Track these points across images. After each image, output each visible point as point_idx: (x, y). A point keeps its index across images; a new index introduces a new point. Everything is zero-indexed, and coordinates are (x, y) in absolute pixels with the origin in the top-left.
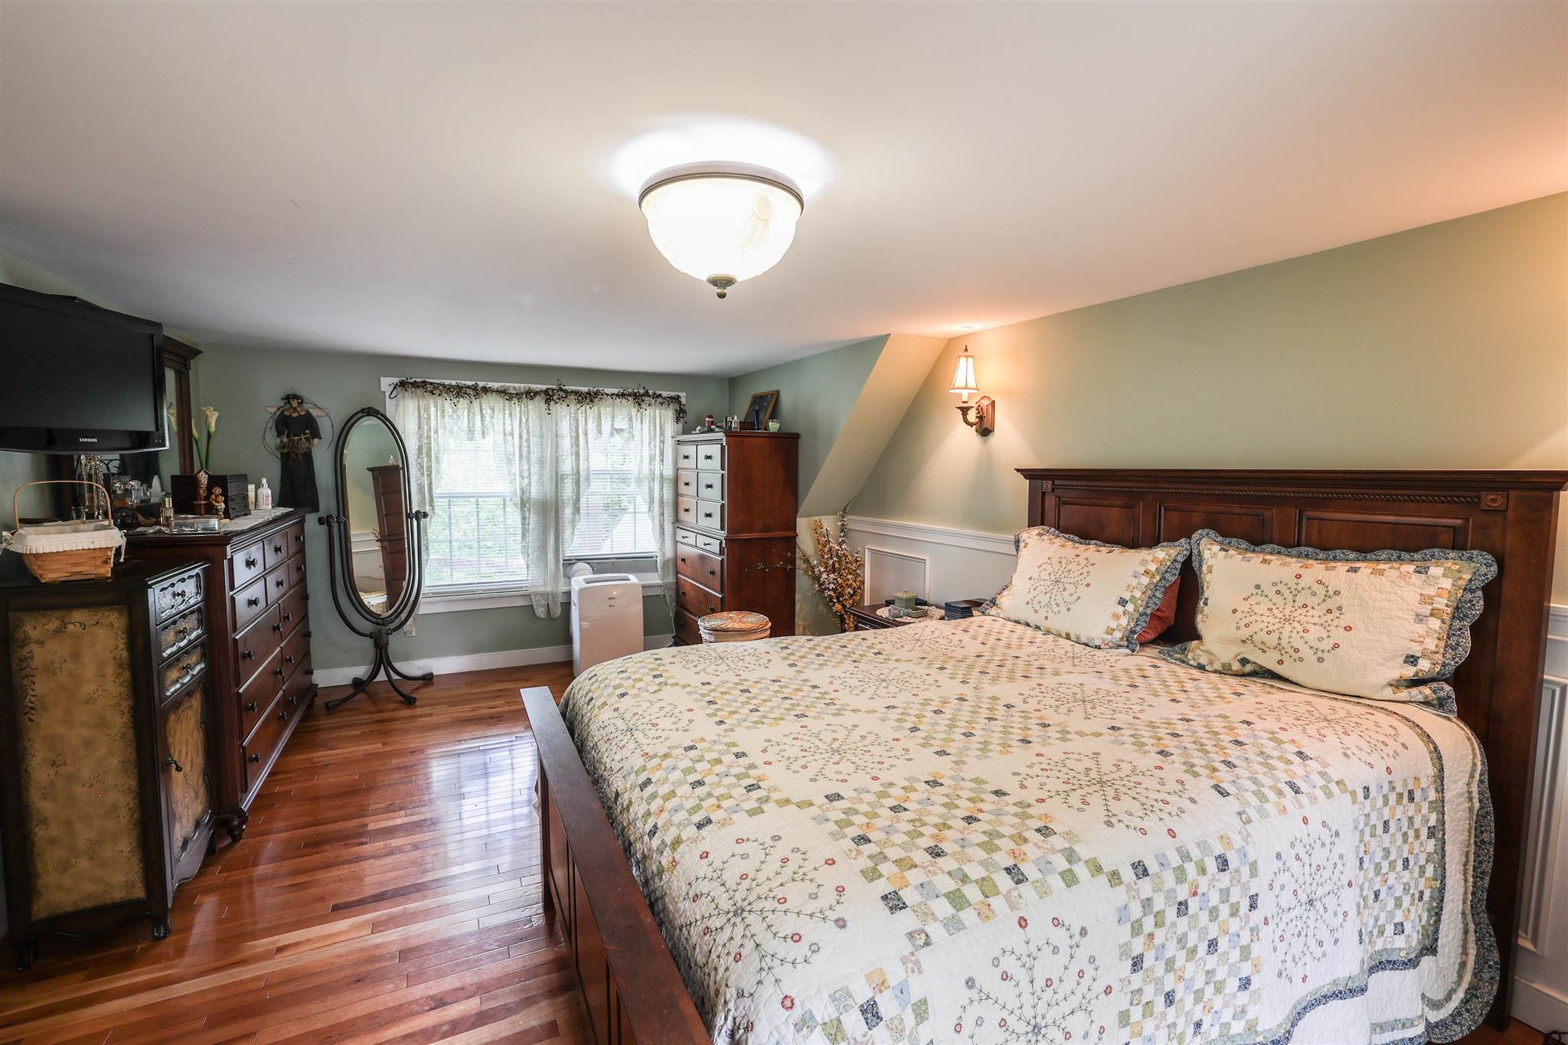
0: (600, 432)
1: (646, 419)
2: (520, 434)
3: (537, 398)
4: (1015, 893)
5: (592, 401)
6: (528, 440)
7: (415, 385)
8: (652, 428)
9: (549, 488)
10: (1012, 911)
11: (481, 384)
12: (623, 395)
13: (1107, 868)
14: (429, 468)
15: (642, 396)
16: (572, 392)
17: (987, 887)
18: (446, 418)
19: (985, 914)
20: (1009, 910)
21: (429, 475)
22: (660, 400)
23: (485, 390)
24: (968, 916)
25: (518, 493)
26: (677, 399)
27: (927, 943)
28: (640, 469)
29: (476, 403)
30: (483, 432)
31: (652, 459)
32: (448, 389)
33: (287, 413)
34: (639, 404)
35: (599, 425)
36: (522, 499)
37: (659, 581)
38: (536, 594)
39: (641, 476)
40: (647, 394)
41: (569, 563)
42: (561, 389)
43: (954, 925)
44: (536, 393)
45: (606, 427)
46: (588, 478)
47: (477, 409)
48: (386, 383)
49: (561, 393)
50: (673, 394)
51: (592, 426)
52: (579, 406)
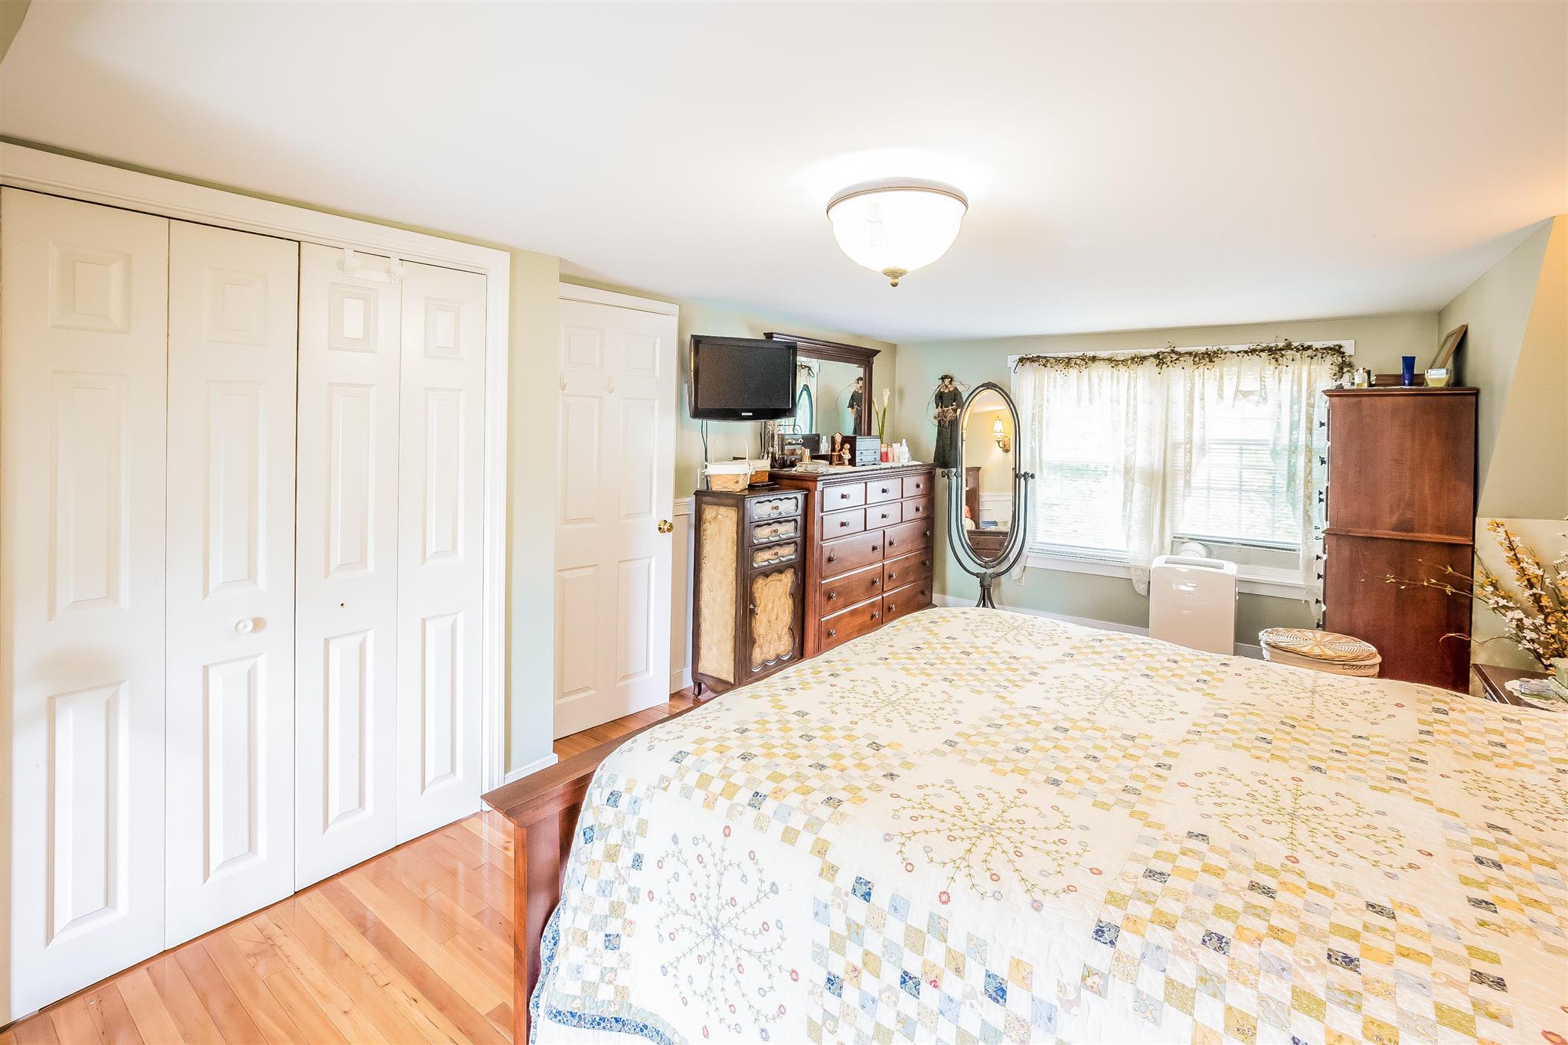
0: (1221, 397)
1: (1287, 379)
2: (1128, 401)
3: (1147, 363)
4: (740, 809)
5: (1211, 361)
6: (1135, 406)
7: (1032, 360)
8: (1295, 388)
9: (1157, 456)
10: (727, 816)
11: (1091, 354)
12: (1253, 351)
13: (831, 857)
14: (1041, 433)
15: (1281, 349)
16: (1186, 353)
17: (730, 791)
18: (1058, 387)
19: (709, 803)
20: (725, 815)
21: (1040, 441)
22: (1310, 352)
23: (1094, 359)
24: (699, 795)
25: (1123, 462)
26: (1337, 350)
27: (665, 789)
28: (1276, 439)
29: (1085, 372)
30: (1090, 399)
31: (1294, 426)
32: (1058, 360)
33: (942, 390)
34: (1277, 361)
35: (1221, 388)
36: (1126, 468)
37: (1301, 582)
38: (1136, 568)
39: (1278, 448)
40: (1289, 346)
41: (1179, 540)
42: (1173, 351)
43: (686, 792)
44: (1144, 359)
45: (1229, 389)
46: (1203, 450)
47: (1086, 378)
48: (1012, 359)
49: (1173, 355)
50: (1331, 344)
51: (1211, 389)
52: (1196, 366)
